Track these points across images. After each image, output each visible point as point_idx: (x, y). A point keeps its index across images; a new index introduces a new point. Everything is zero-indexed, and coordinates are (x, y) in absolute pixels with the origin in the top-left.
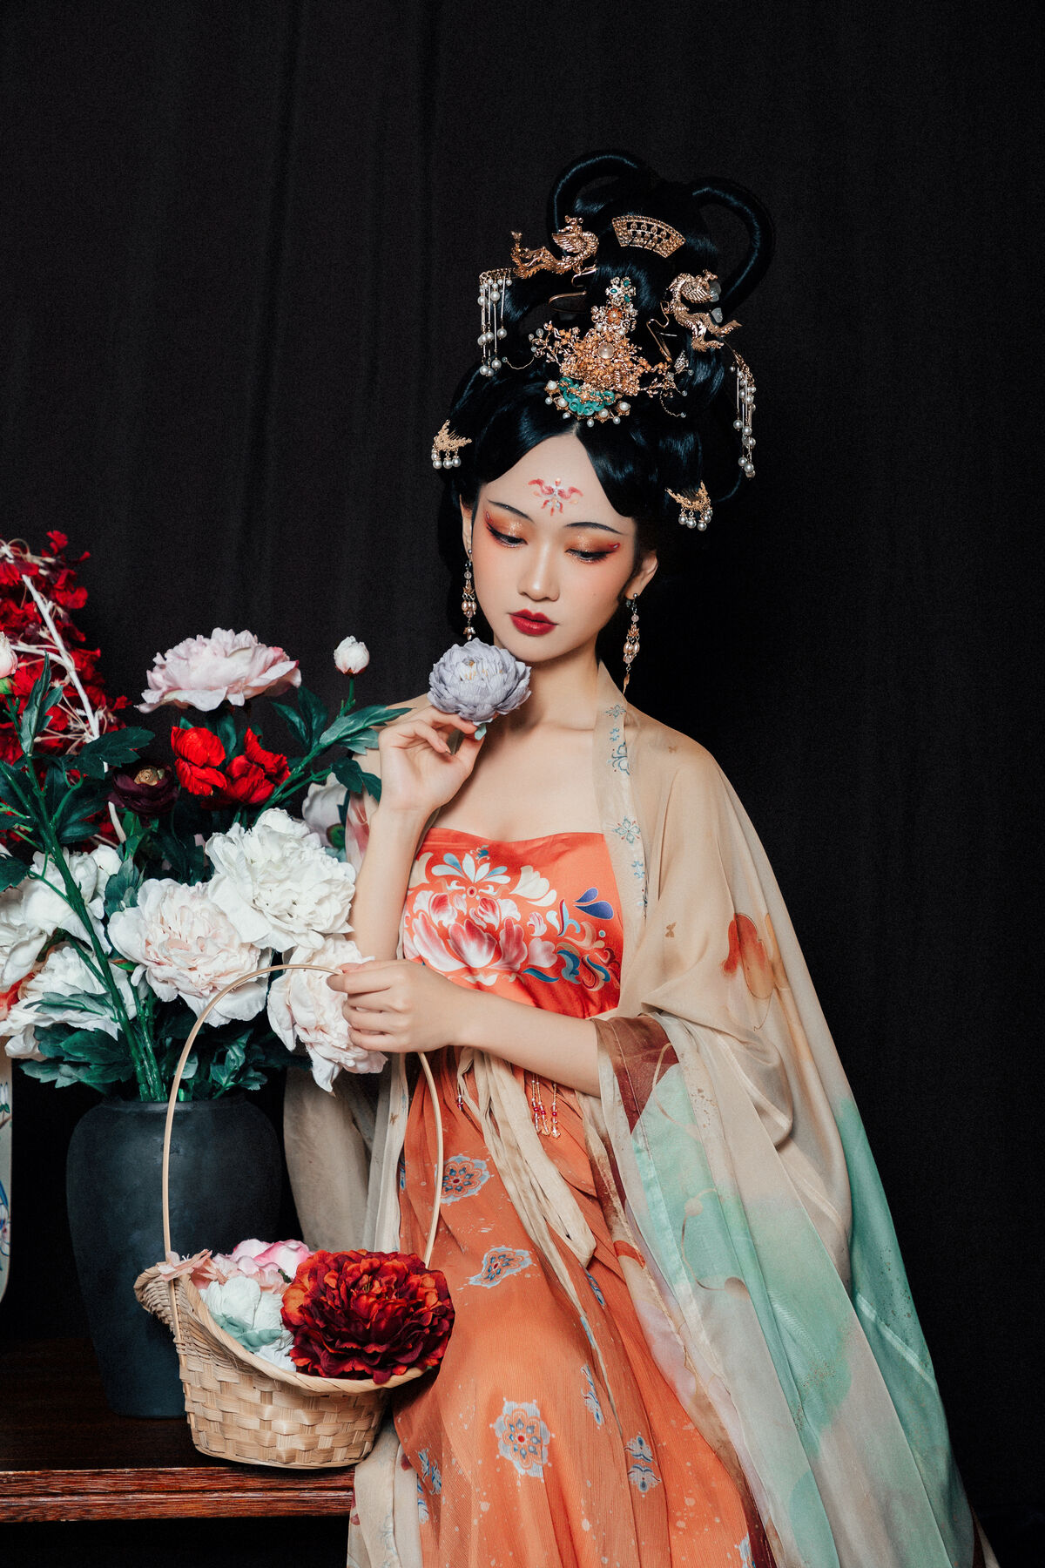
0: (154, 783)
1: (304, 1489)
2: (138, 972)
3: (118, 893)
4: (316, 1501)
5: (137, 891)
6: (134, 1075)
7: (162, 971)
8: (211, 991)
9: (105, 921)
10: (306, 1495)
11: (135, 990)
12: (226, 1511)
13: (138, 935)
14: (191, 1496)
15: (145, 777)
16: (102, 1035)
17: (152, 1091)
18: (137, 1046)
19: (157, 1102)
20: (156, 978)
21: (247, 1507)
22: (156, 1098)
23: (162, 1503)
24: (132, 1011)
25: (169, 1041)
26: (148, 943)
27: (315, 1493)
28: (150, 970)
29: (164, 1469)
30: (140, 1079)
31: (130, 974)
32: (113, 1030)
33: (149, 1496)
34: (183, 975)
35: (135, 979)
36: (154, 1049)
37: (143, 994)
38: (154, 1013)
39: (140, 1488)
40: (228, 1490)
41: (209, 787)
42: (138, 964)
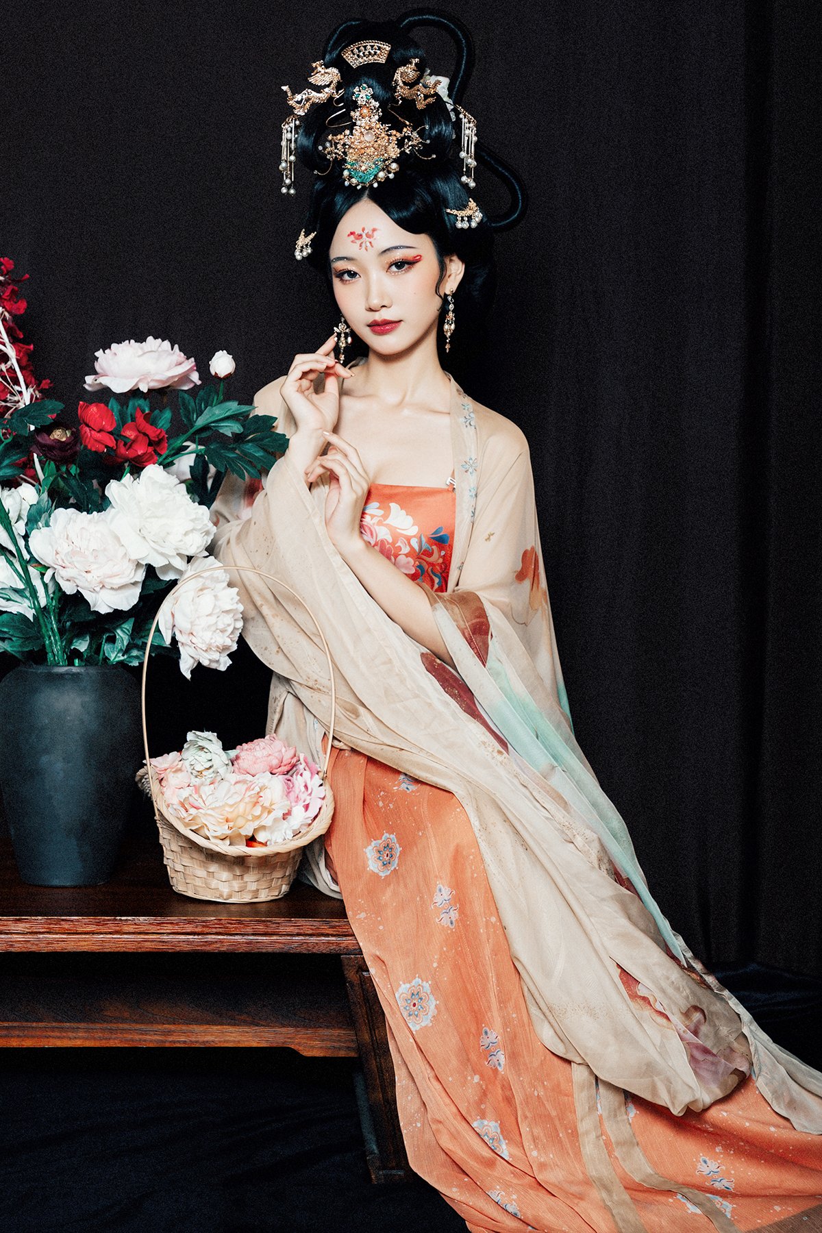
0: (64, 439)
1: (164, 933)
2: (49, 574)
3: (35, 518)
4: (172, 942)
5: (50, 516)
6: (44, 645)
7: (67, 571)
8: (101, 588)
9: (26, 537)
10: (165, 937)
11: (46, 586)
12: (108, 948)
13: (50, 547)
14: (84, 936)
15: (58, 435)
16: (23, 618)
17: (56, 658)
18: (46, 626)
19: (60, 666)
20: (62, 577)
21: (123, 945)
22: (59, 663)
23: (64, 941)
24: (43, 603)
25: (68, 624)
26: (57, 553)
27: (171, 936)
28: (58, 572)
29: (65, 918)
30: (48, 650)
31: (43, 575)
32: (30, 614)
33: (54, 936)
34: (81, 575)
35: (47, 578)
36: (58, 629)
37: (51, 590)
38: (59, 603)
39: (48, 930)
40: (110, 933)
41: (103, 446)
42: (49, 568)
